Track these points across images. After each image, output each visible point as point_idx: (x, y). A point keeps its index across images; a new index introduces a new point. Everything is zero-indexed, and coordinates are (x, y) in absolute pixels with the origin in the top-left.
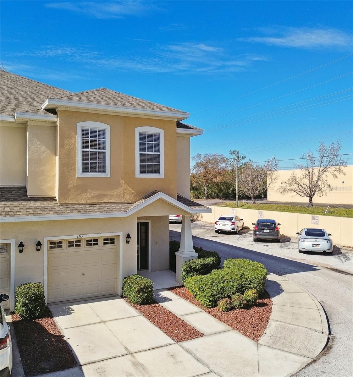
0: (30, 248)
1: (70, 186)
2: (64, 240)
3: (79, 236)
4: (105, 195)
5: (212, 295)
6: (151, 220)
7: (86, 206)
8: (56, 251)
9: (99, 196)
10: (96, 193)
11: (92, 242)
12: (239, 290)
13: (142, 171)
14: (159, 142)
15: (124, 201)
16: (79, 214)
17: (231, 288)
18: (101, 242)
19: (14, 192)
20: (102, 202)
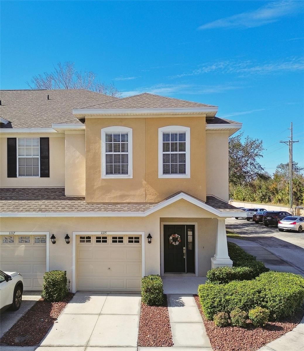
0: (61, 240)
1: (95, 187)
2: (92, 235)
3: (103, 232)
4: (128, 196)
5: (211, 306)
6: (197, 223)
7: (110, 205)
8: (85, 244)
9: (122, 196)
10: (119, 193)
11: (119, 240)
12: (248, 306)
13: (165, 172)
14: (185, 141)
15: (146, 202)
16: (99, 212)
17: (237, 302)
18: (126, 240)
19: (57, 193)
20: (125, 201)
